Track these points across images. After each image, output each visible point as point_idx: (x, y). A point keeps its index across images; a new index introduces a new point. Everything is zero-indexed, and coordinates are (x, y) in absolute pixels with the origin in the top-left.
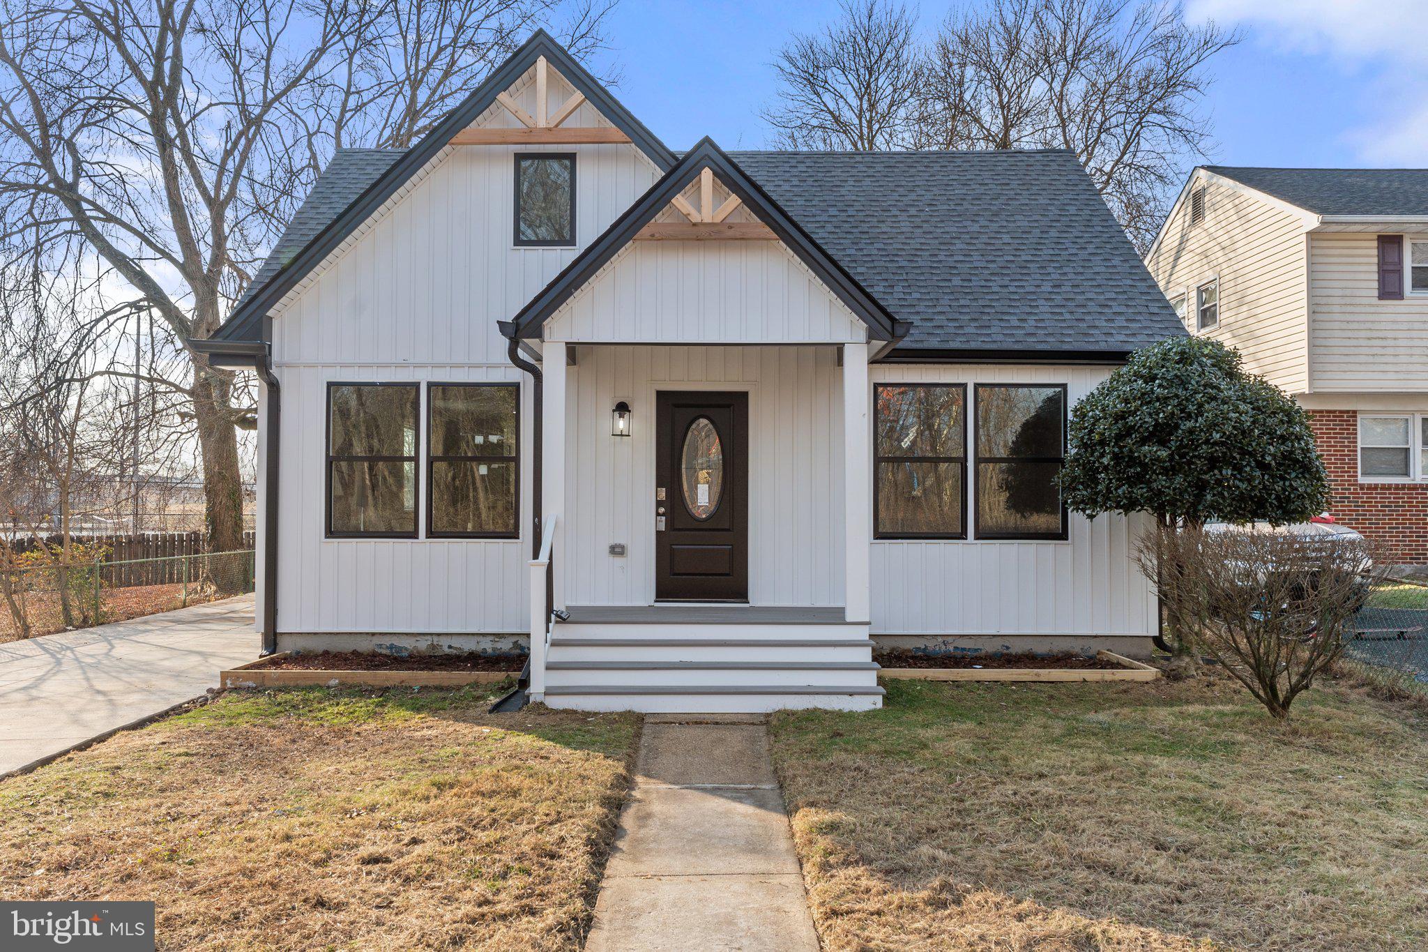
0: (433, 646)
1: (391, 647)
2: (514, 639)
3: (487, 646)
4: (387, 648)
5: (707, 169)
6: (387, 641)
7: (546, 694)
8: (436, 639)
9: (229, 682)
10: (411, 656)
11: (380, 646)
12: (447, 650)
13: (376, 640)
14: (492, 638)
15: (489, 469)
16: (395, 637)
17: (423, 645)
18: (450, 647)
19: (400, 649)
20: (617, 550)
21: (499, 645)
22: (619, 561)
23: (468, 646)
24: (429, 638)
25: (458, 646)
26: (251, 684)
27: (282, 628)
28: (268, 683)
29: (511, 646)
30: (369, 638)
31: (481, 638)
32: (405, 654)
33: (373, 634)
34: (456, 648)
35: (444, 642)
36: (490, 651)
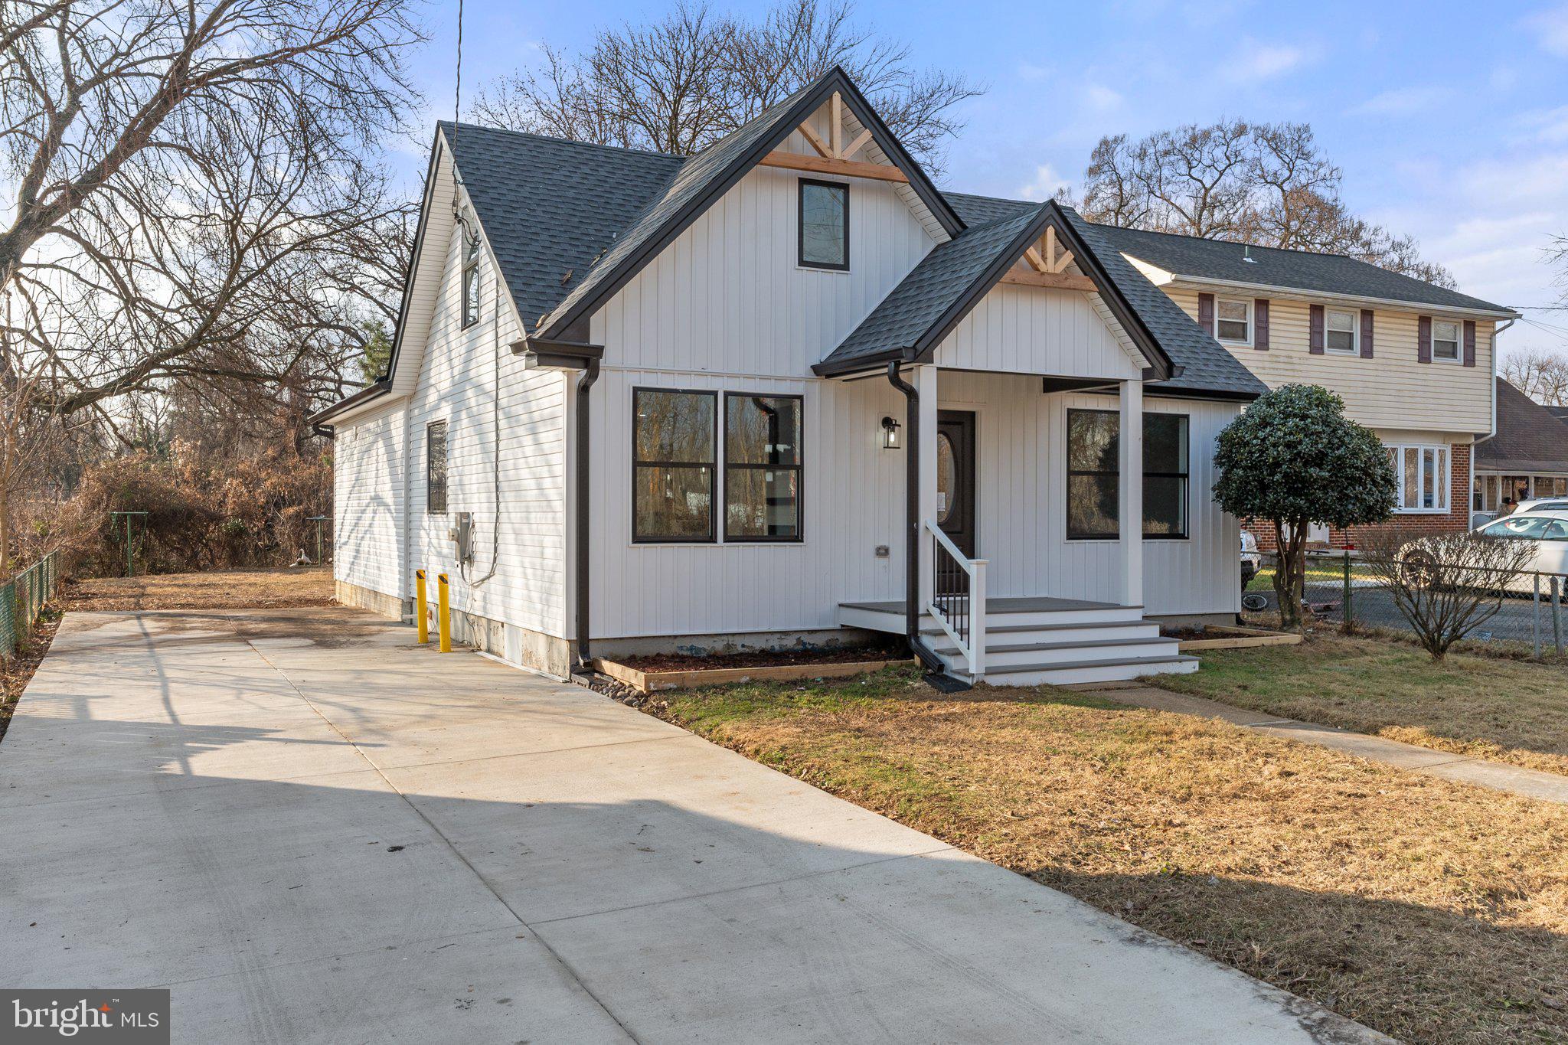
0: (728, 646)
1: (691, 648)
2: (797, 636)
3: (775, 643)
4: (688, 649)
5: (1051, 227)
6: (687, 643)
7: (986, 674)
8: (731, 638)
9: (652, 685)
10: (710, 656)
11: (681, 648)
12: (740, 649)
13: (678, 643)
14: (778, 636)
15: (774, 477)
16: (694, 639)
17: (719, 646)
18: (743, 646)
19: (699, 650)
20: (883, 552)
21: (784, 642)
22: (883, 561)
23: (759, 644)
24: (725, 638)
25: (750, 644)
26: (672, 685)
27: (593, 634)
28: (688, 684)
29: (795, 642)
30: (671, 640)
31: (769, 637)
32: (704, 654)
33: (675, 637)
34: (748, 647)
35: (738, 642)
36: (777, 648)
